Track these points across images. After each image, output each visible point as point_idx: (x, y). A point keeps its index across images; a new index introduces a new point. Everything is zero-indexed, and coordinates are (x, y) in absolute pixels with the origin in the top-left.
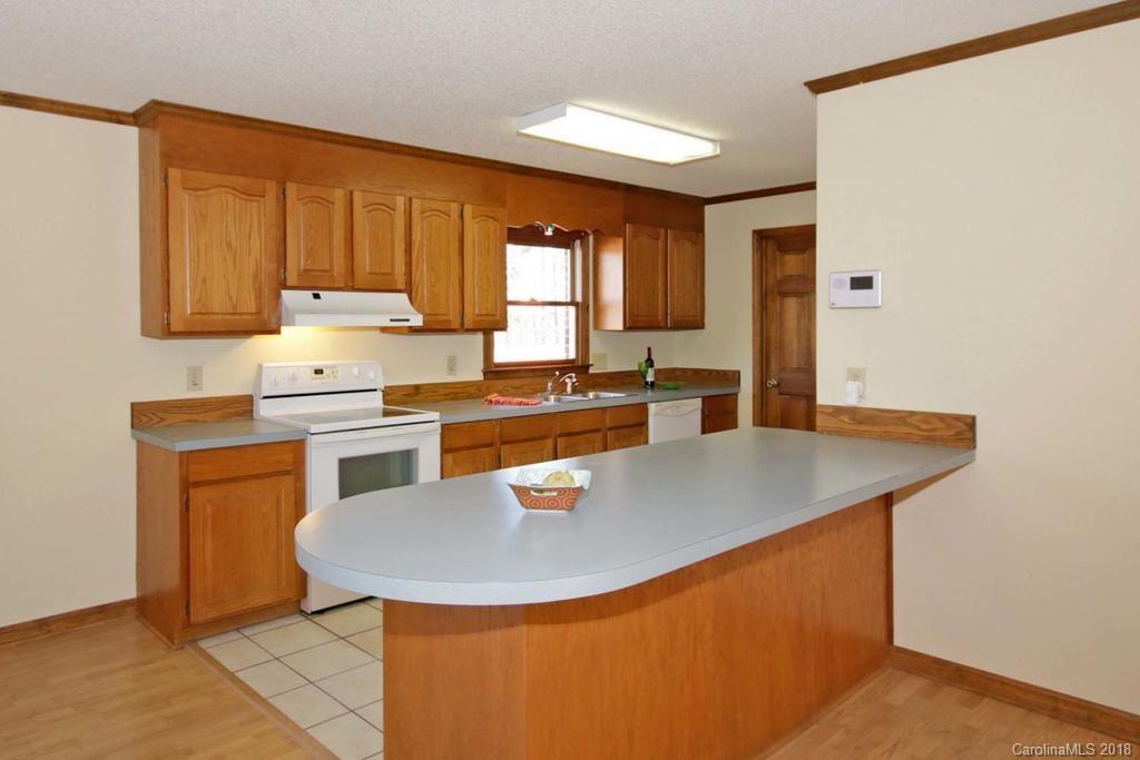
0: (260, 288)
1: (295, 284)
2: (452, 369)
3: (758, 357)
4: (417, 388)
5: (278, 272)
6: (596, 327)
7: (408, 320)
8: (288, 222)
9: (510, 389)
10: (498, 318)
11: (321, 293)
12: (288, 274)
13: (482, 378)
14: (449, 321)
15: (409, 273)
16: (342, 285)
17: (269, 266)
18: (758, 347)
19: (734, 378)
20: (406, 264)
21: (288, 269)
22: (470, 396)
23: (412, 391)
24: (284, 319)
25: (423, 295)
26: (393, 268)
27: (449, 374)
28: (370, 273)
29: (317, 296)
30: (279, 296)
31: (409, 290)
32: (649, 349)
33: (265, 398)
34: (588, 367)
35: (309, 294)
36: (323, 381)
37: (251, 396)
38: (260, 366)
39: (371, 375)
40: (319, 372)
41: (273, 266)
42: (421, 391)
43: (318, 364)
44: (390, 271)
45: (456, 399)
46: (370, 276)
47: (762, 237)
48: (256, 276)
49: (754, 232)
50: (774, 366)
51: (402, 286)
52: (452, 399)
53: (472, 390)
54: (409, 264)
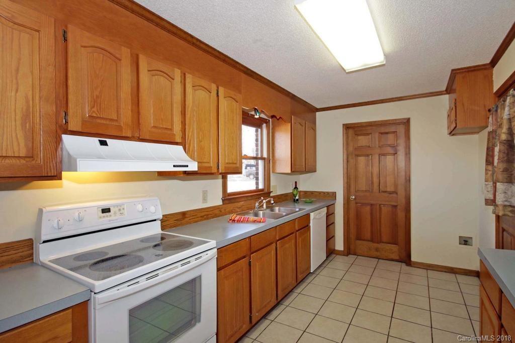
0: (33, 130)
1: (79, 129)
2: (205, 200)
3: (346, 185)
4: (184, 214)
5: (57, 114)
6: (273, 172)
7: (187, 166)
8: (70, 65)
9: (236, 209)
10: (238, 165)
11: (109, 141)
12: (70, 119)
13: (221, 203)
14: (210, 167)
15: (184, 131)
16: (129, 135)
17: (44, 109)
18: (346, 180)
19: (333, 195)
20: (182, 122)
21: (71, 112)
22: (216, 216)
23: (180, 217)
24: (65, 165)
25: (194, 147)
26: (172, 125)
27: (203, 203)
28: (154, 127)
29: (103, 143)
30: (59, 140)
31: (183, 144)
32: (296, 182)
33: (45, 242)
34: (270, 193)
35: (96, 140)
36: (111, 218)
37: (31, 240)
38: (41, 211)
39: (152, 209)
40: (106, 211)
41: (51, 109)
42: (187, 216)
43: (105, 204)
44: (170, 127)
45: (207, 219)
46: (153, 130)
47: (347, 127)
48: (27, 116)
49: (343, 125)
50: (352, 189)
51: (179, 140)
52: (205, 219)
53: (217, 212)
54: (184, 123)
